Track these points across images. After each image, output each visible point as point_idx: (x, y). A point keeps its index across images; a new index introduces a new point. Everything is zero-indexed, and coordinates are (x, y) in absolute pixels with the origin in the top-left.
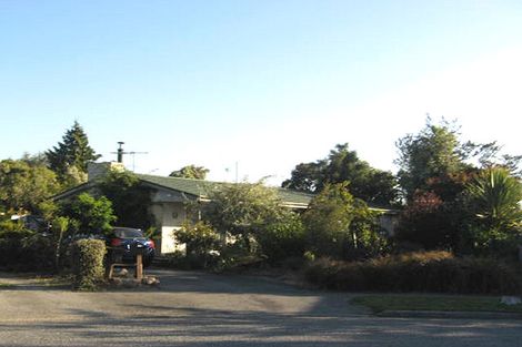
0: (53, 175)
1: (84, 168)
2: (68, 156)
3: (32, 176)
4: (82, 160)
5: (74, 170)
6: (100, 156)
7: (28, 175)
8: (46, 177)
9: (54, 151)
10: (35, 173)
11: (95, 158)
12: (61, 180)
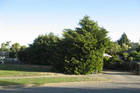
0: (119, 46)
1: (127, 44)
2: (123, 41)
3: (115, 47)
4: (126, 42)
5: (124, 45)
6: (130, 41)
7: (114, 46)
8: (118, 47)
9: (119, 40)
10: (116, 46)
11: (129, 41)
12: (121, 47)
